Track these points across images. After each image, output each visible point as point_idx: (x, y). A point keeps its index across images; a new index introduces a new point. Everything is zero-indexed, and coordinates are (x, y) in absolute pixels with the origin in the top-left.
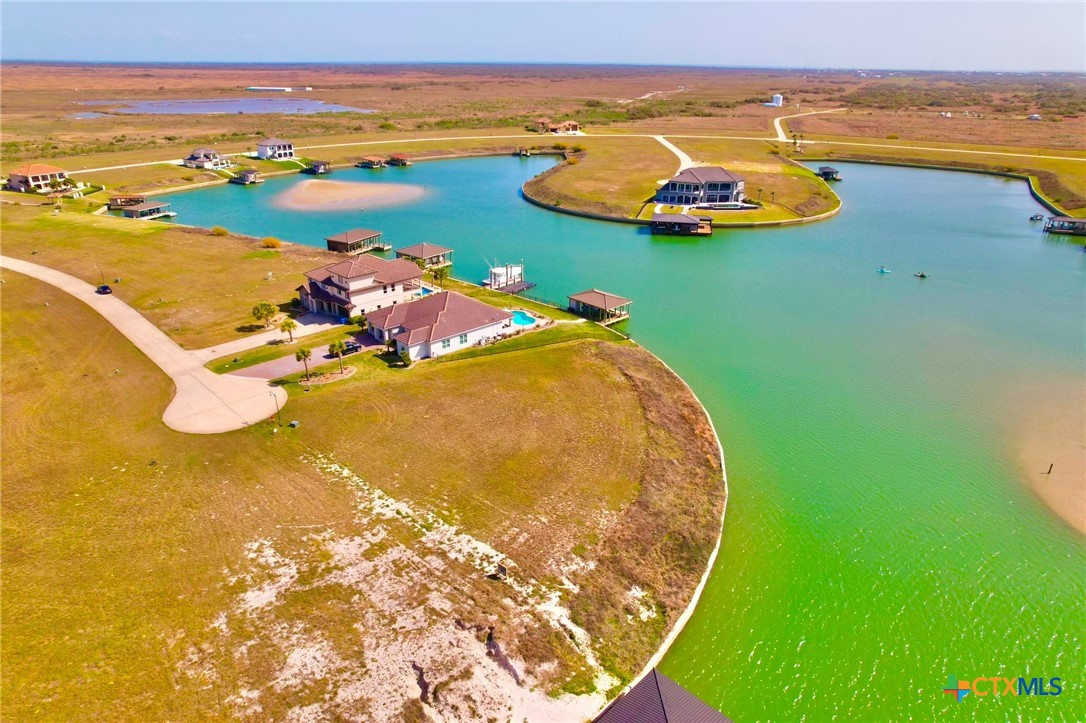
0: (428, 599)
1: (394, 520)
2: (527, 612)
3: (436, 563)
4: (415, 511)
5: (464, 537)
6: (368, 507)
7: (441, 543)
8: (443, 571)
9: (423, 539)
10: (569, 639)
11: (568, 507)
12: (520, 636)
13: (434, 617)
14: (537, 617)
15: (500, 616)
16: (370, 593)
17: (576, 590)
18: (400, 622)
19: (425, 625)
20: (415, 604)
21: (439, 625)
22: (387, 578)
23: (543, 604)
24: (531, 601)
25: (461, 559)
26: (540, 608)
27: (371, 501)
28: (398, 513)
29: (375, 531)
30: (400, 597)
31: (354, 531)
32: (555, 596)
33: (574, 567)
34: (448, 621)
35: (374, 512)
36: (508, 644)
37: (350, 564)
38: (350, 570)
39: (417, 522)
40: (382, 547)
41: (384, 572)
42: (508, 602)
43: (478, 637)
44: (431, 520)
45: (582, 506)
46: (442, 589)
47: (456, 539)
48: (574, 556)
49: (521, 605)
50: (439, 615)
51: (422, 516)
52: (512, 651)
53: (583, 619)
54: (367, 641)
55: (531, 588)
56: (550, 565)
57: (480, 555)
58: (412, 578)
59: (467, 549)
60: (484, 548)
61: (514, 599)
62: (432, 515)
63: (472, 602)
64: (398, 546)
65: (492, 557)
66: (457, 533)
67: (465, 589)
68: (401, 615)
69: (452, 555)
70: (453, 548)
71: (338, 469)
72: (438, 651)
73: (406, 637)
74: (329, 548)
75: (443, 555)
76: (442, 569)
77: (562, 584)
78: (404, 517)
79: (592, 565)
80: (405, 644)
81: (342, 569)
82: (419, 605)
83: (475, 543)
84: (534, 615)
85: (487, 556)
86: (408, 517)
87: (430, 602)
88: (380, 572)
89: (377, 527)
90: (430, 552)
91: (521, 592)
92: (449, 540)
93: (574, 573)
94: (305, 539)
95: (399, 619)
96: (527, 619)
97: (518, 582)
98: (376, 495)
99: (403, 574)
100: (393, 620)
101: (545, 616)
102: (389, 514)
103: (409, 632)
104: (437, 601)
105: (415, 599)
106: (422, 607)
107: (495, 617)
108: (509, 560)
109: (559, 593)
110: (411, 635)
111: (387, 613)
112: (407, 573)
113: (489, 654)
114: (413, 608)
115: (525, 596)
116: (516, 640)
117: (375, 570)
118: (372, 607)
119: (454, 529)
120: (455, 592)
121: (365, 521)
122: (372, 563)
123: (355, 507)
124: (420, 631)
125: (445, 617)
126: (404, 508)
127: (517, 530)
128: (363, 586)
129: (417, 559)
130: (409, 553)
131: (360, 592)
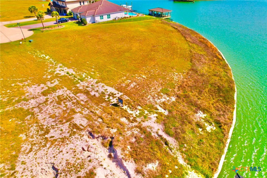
0: (73, 118)
1: (65, 76)
2: (136, 127)
3: (82, 97)
4: (76, 72)
5: (101, 84)
6: (53, 71)
7: (87, 87)
8: (86, 102)
9: (78, 85)
10: (165, 145)
11: (157, 71)
12: (131, 144)
13: (75, 130)
14: (143, 130)
15: (118, 130)
16: (39, 114)
17: (166, 113)
18: (52, 133)
19: (68, 135)
20: (64, 121)
21: (77, 136)
22: (52, 105)
23: (146, 123)
24: (138, 120)
25: (97, 95)
26: (144, 124)
28: (68, 73)
29: (53, 81)
30: (56, 116)
31: (40, 81)
32: (153, 116)
33: (163, 100)
34: (83, 133)
36: (123, 150)
37: (33, 98)
38: (32, 101)
39: (76, 77)
40: (54, 89)
41: (51, 102)
42: (124, 120)
43: (103, 144)
44: (84, 76)
45: (164, 71)
46: (83, 112)
47: (96, 85)
48: (162, 94)
49: (132, 122)
50: (78, 128)
51: (79, 75)
52: (126, 155)
53: (172, 131)
54: (26, 147)
55: (138, 112)
56: (149, 99)
57: (109, 93)
58: (66, 105)
59: (101, 90)
60: (111, 90)
61: (128, 118)
62: (85, 74)
63: (100, 120)
64: (63, 88)
65: (115, 94)
66: (97, 83)
67: (97, 112)
68: (53, 128)
69: (93, 93)
70: (93, 89)
71: (44, 56)
72: (72, 155)
73: (52, 144)
74: (25, 89)
75: (87, 93)
76: (85, 100)
77: (158, 110)
78: (70, 75)
79: (174, 99)
80: (51, 149)
81: (27, 100)
82: (67, 122)
83: (106, 87)
84: (141, 129)
85: (112, 94)
86: (72, 75)
87: (74, 120)
88: (49, 102)
89: (55, 80)
90: (81, 92)
91: (132, 114)
92: (92, 86)
93: (164, 103)
95: (52, 131)
96: (136, 132)
97: (130, 108)
98: (59, 66)
99: (62, 103)
100: (47, 132)
101: (148, 130)
102: (63, 73)
103: (56, 140)
104: (79, 120)
105: (65, 118)
106: (68, 123)
107: (114, 131)
108: (125, 96)
109: (156, 115)
110: (56, 143)
111: (45, 127)
112: (64, 103)
113: (110, 156)
114: (62, 124)
115: (134, 116)
116: (129, 147)
117: (47, 100)
118: (37, 123)
119: (95, 81)
120: (91, 114)
121: (49, 77)
122: (46, 97)
124: (63, 140)
125: (82, 130)
126: (71, 71)
127: (130, 81)
128: (36, 110)
129: (71, 95)
130: (68, 92)
131: (33, 114)
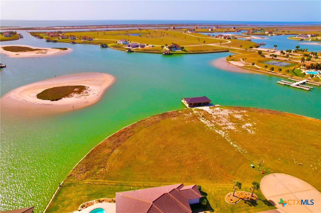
0: (216, 118)
1: (220, 130)
3: (213, 121)
4: (215, 130)
6: (226, 134)
7: (211, 124)
9: (214, 125)
22: (223, 122)
25: (208, 121)
27: (224, 135)
28: (218, 131)
29: (225, 129)
31: (230, 130)
35: (224, 132)
38: (231, 124)
39: (215, 128)
40: (223, 126)
44: (211, 128)
47: (207, 123)
51: (213, 129)
57: (204, 120)
58: (218, 121)
59: (206, 122)
64: (220, 126)
66: (207, 124)
69: (209, 121)
74: (235, 129)
75: (211, 122)
83: (204, 122)
85: (202, 120)
90: (213, 123)
92: (209, 124)
94: (241, 131)
99: (220, 122)
102: (221, 131)
117: (225, 123)
119: (207, 125)
121: (227, 131)
123: (229, 134)
126: (217, 131)
127: (193, 122)
128: (228, 122)
130: (218, 124)
